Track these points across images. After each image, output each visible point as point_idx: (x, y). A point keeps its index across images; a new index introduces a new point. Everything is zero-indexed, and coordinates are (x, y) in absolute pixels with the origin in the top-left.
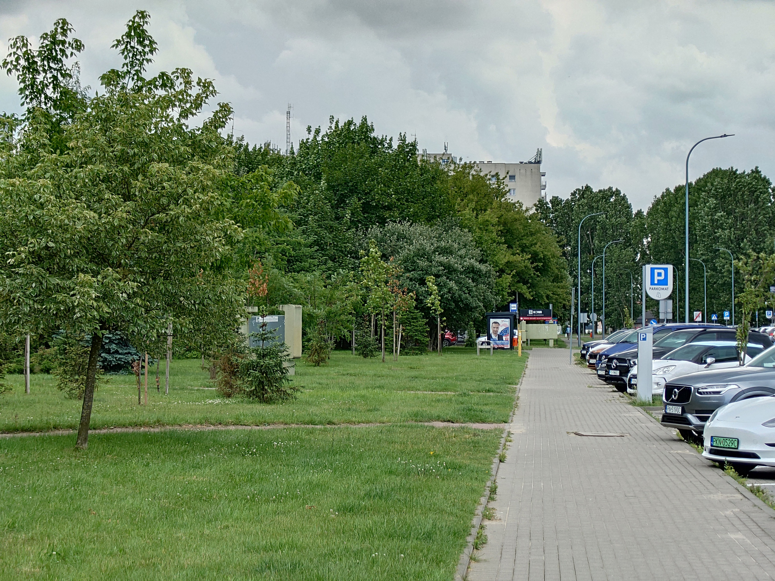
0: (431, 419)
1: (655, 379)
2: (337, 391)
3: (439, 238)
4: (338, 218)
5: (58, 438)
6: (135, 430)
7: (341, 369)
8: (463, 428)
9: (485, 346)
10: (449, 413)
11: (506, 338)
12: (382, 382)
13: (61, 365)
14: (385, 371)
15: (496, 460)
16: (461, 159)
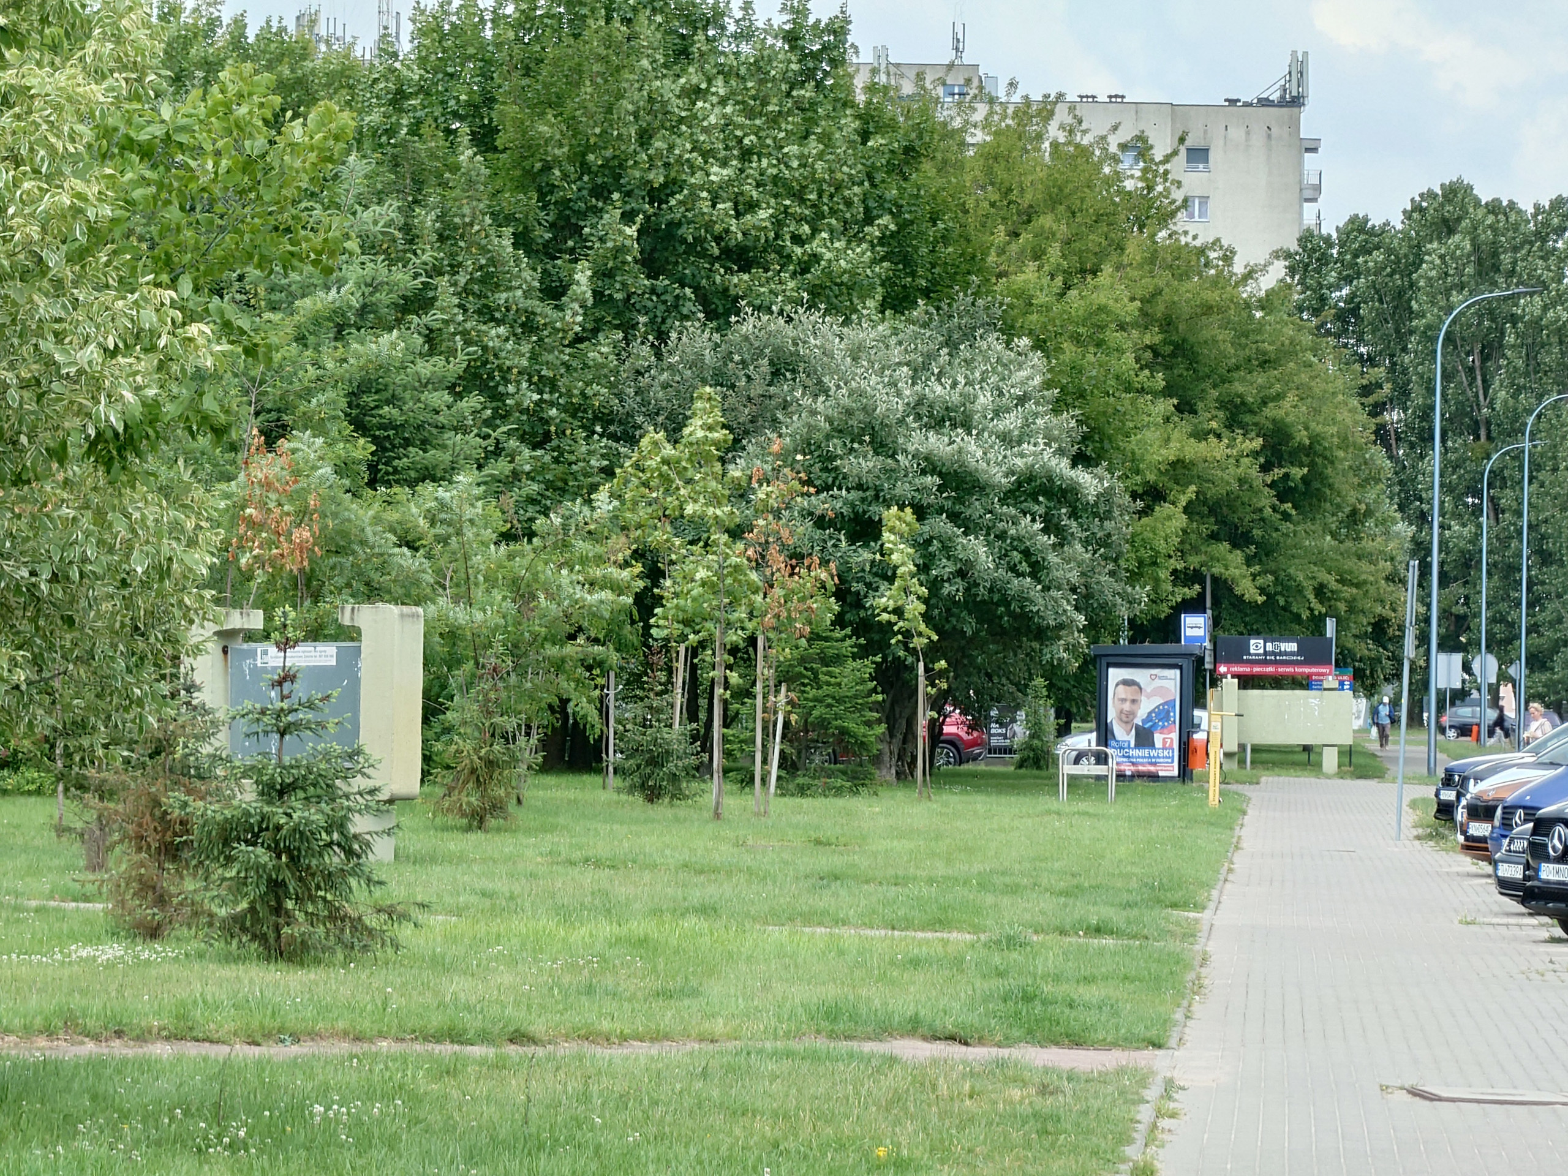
2: (547, 923)
7: (561, 842)
8: (1001, 1064)
9: (1088, 768)
10: (955, 1007)
11: (1167, 739)
16: (1013, 85)
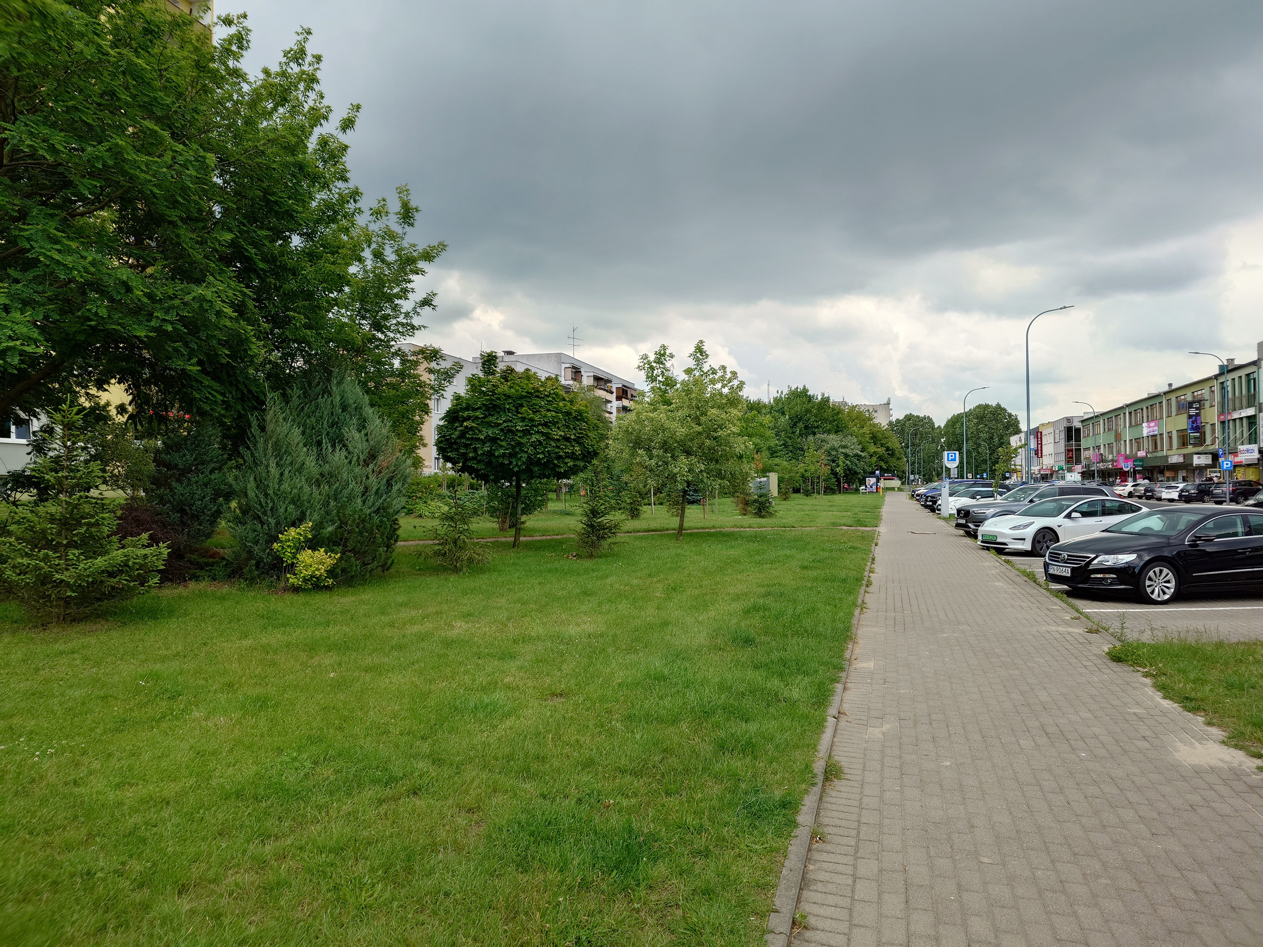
0: (840, 525)
1: (950, 506)
2: (795, 512)
3: (841, 441)
4: (793, 433)
5: (668, 534)
6: (703, 531)
7: (796, 502)
8: (856, 529)
9: (864, 491)
10: (849, 522)
11: (874, 487)
12: (816, 508)
13: (668, 501)
14: (817, 503)
15: (874, 545)
16: (851, 403)
